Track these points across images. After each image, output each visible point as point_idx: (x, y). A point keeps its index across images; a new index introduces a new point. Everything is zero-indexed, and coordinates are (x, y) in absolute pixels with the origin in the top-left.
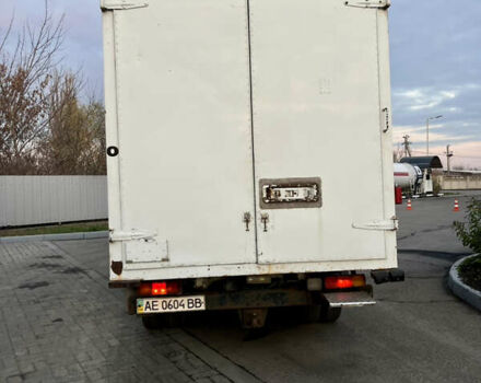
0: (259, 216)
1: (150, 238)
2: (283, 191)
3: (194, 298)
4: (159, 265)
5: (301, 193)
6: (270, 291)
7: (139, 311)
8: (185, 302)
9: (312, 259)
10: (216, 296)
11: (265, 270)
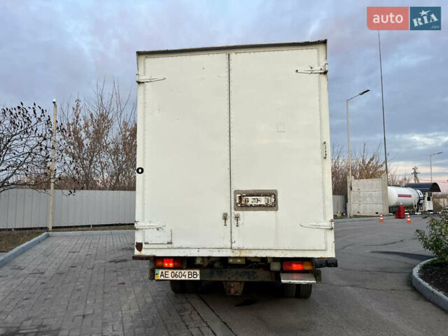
0: (233, 215)
1: (160, 228)
2: (250, 198)
3: (192, 271)
4: (166, 246)
5: (263, 201)
6: (245, 270)
7: (156, 278)
8: (187, 274)
9: (271, 247)
10: (208, 271)
11: (237, 254)
